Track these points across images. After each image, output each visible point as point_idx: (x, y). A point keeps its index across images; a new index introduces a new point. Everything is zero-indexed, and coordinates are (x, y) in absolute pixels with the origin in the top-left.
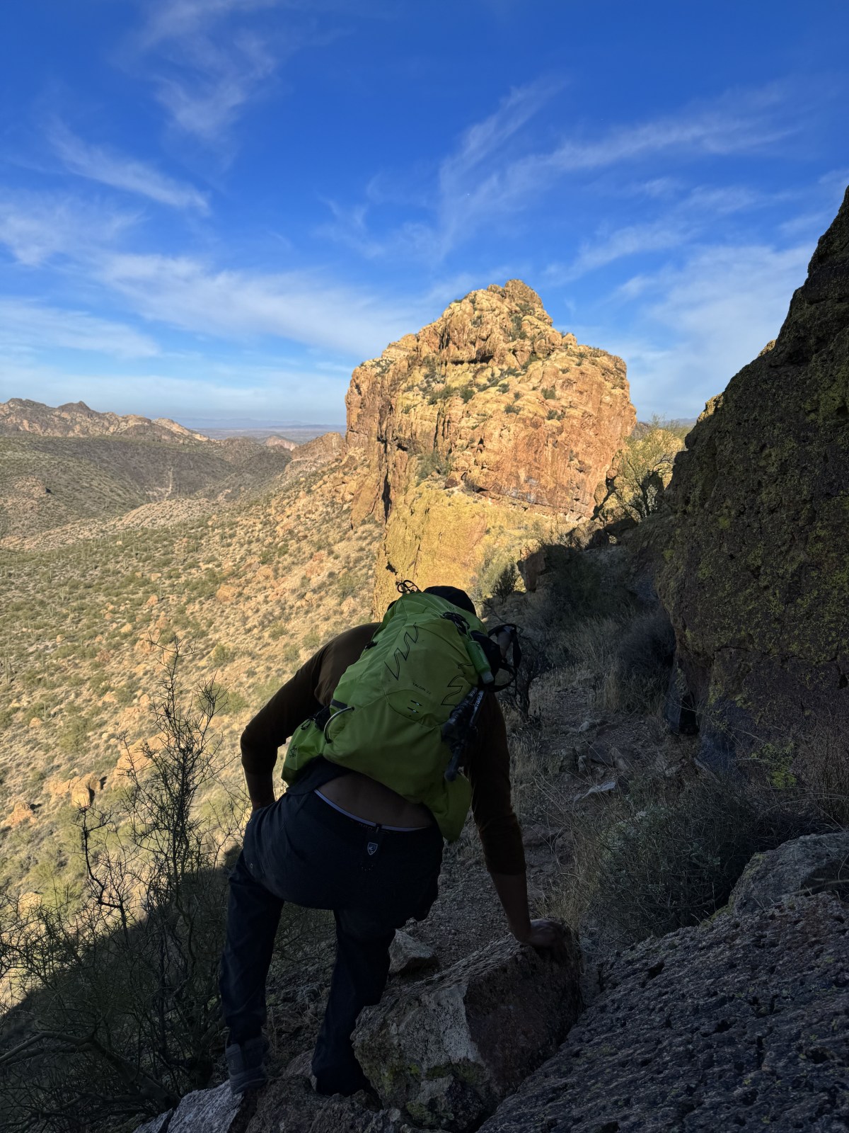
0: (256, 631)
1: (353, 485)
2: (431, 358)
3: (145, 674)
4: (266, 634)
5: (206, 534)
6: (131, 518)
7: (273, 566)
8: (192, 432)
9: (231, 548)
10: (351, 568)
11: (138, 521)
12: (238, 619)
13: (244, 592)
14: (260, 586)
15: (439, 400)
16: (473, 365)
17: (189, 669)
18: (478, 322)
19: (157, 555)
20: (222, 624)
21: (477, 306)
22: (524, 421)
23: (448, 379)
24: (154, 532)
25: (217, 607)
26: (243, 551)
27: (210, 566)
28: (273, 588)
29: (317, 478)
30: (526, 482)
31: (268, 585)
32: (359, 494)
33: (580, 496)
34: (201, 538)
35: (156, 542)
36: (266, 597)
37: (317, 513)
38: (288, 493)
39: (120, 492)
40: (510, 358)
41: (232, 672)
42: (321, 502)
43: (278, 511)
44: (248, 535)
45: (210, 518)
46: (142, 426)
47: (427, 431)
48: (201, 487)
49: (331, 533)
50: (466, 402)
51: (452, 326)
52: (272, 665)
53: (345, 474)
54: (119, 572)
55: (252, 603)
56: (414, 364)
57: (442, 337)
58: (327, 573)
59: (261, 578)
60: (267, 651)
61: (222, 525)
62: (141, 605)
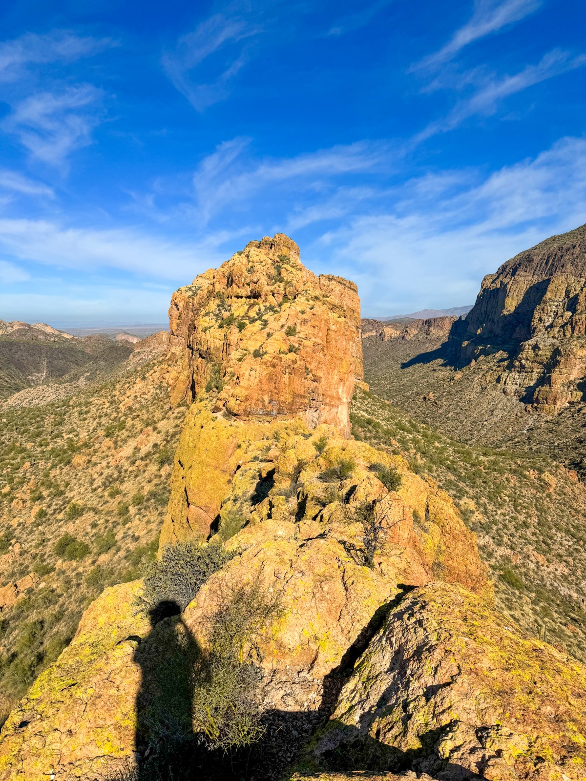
0: (100, 490)
1: (174, 374)
2: (221, 293)
3: (19, 525)
4: (106, 494)
5: (68, 412)
6: (14, 400)
7: (113, 439)
8: (61, 332)
9: (86, 422)
10: (169, 441)
11: (19, 402)
12: (87, 480)
13: (93, 459)
14: (104, 454)
15: (225, 325)
16: (248, 300)
17: (51, 521)
18: (251, 270)
19: (32, 428)
20: (75, 484)
21: (250, 259)
22: (266, 364)
23: (233, 308)
24: (30, 410)
25: (73, 471)
26: (95, 424)
27: (71, 436)
28: (114, 456)
29: (149, 368)
30: (269, 403)
31: (110, 454)
32: (175, 386)
33: (316, 397)
34: (64, 415)
35: (31, 419)
36: (108, 463)
37: (150, 394)
38: (128, 380)
39: (7, 379)
40: (271, 298)
41: (80, 525)
42: (152, 386)
43: (121, 393)
44: (99, 411)
45: (71, 399)
46: (24, 329)
47: (218, 346)
48: (68, 372)
49: (156, 413)
50: (240, 331)
51: (234, 273)
52: (109, 518)
53: (169, 365)
54: (3, 443)
55: (98, 468)
56: (210, 296)
57: (229, 278)
58: (152, 444)
59: (105, 449)
60: (106, 507)
61: (80, 404)
62: (18, 469)
